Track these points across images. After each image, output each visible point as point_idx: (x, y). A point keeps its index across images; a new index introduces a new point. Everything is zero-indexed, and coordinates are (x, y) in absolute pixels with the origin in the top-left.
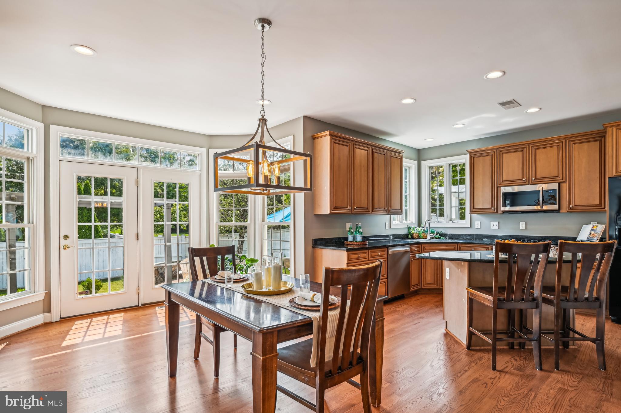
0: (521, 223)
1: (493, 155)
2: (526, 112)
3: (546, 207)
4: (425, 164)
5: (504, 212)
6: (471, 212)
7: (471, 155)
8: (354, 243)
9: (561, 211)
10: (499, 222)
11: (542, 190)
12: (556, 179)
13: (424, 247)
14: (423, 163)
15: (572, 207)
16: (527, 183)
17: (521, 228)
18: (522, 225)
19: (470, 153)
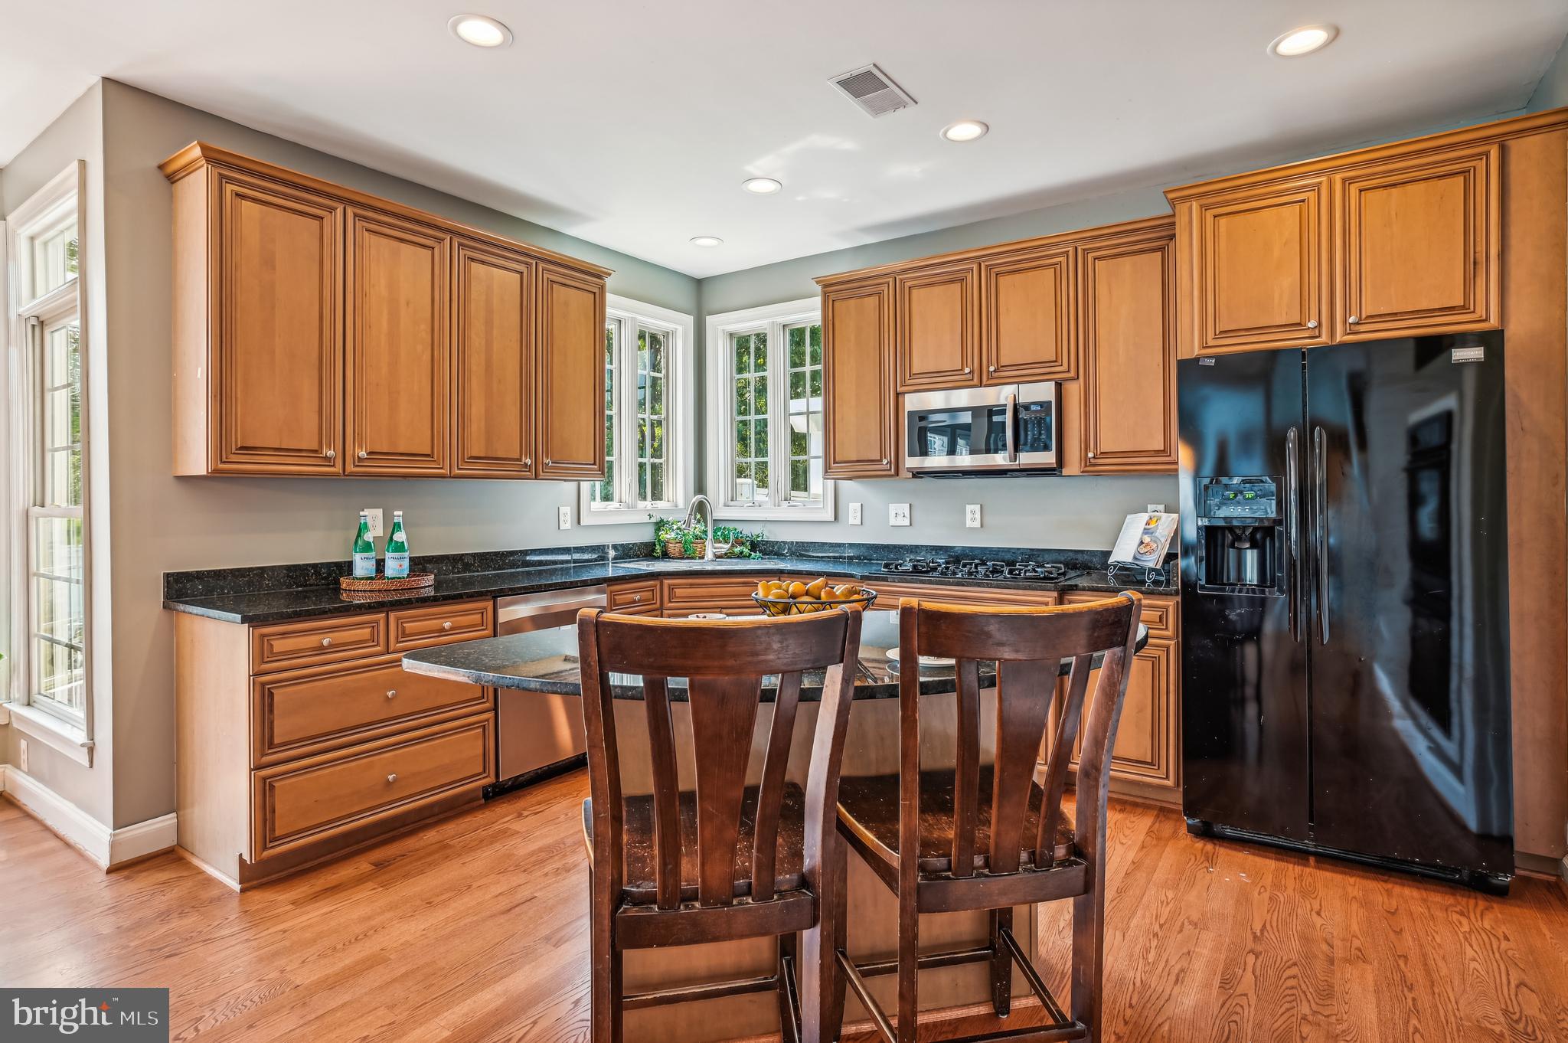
0: (969, 508)
1: (886, 292)
2: (945, 133)
3: (1027, 458)
4: (721, 326)
5: (918, 474)
6: (826, 472)
7: (825, 294)
8: (377, 585)
9: (1065, 472)
10: (910, 505)
11: (1012, 403)
12: (1053, 369)
13: (671, 588)
14: (710, 320)
15: (1094, 457)
16: (976, 381)
17: (969, 524)
18: (972, 515)
19: (826, 286)
